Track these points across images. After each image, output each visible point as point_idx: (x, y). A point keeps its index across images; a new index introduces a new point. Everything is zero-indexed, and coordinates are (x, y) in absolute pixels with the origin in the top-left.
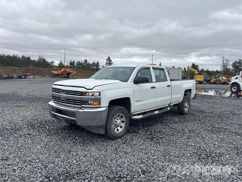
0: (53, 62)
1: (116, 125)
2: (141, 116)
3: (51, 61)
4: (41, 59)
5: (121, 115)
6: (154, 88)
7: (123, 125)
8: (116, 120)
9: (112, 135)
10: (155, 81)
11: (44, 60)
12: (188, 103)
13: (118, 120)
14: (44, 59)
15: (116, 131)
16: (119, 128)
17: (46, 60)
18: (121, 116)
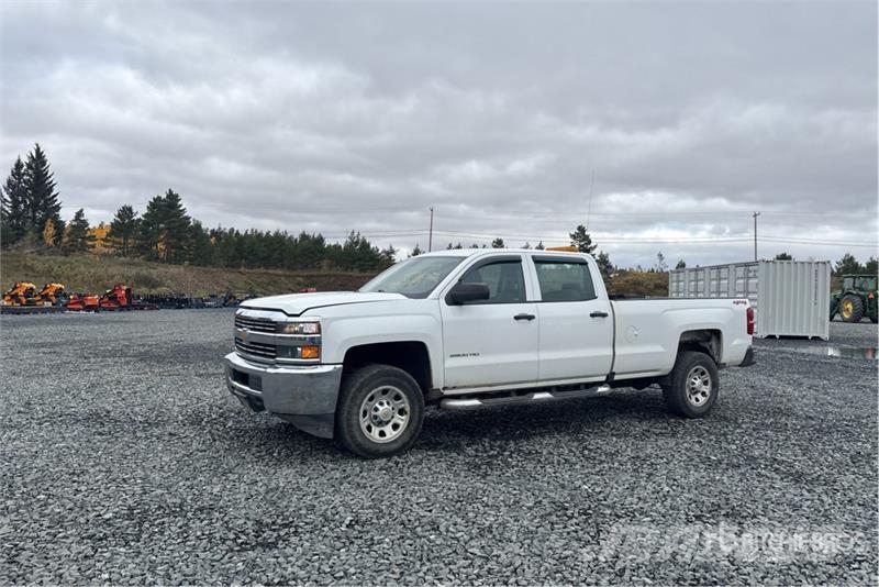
0: (393, 252)
1: (376, 417)
2: (475, 402)
3: (387, 248)
4: (357, 243)
5: (394, 391)
6: (530, 318)
7: (402, 421)
8: (377, 405)
9: (359, 445)
10: (540, 299)
11: (365, 245)
12: (707, 377)
13: (381, 404)
14: (364, 242)
15: (377, 436)
16: (388, 429)
17: (372, 246)
18: (394, 394)
